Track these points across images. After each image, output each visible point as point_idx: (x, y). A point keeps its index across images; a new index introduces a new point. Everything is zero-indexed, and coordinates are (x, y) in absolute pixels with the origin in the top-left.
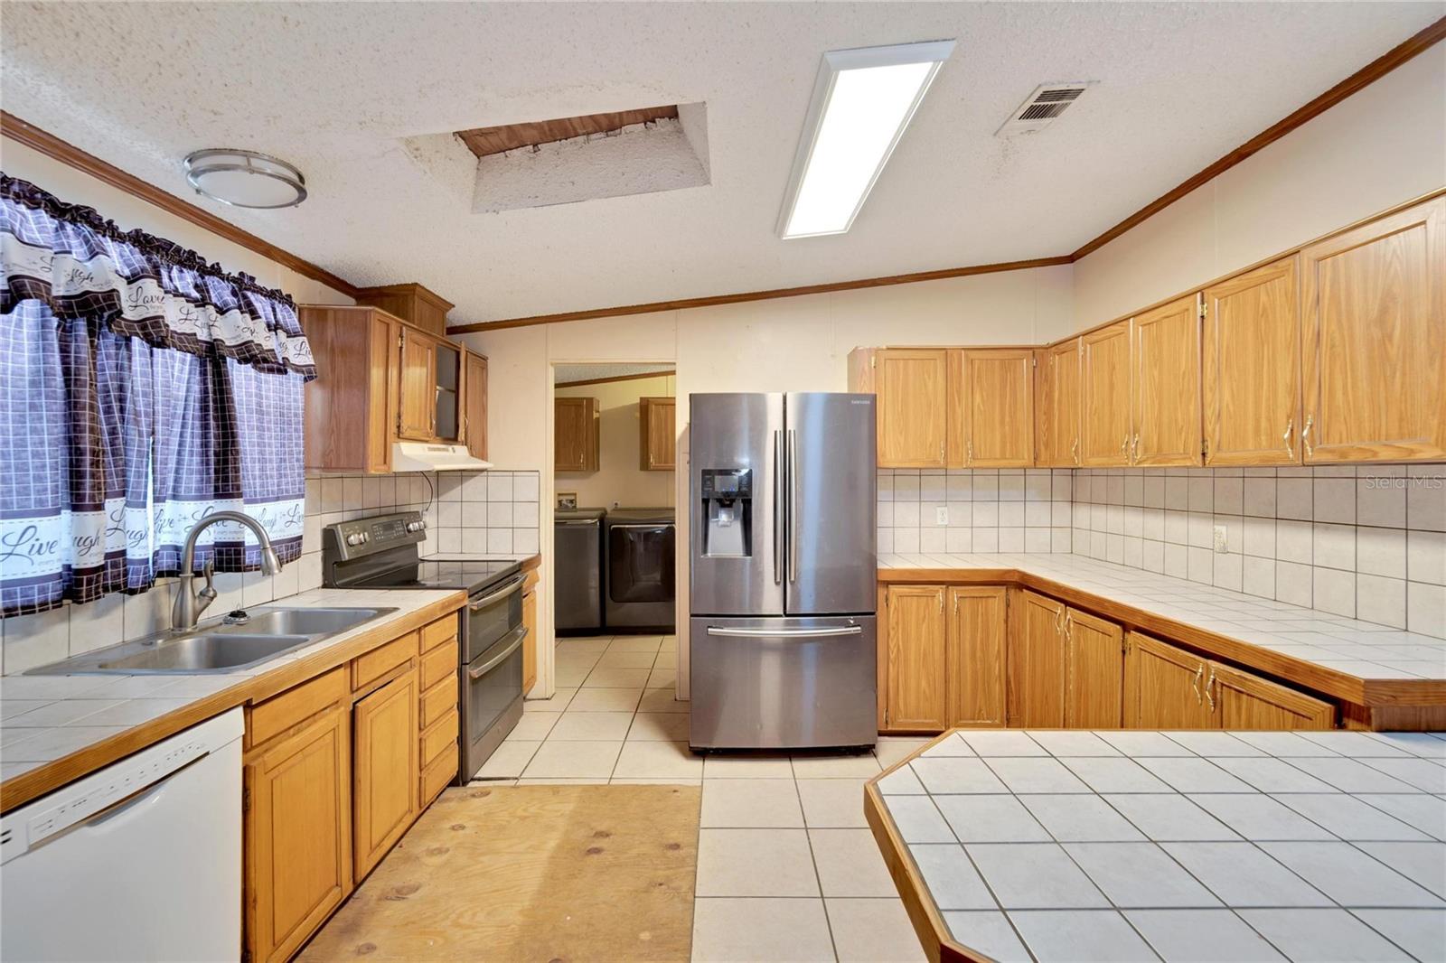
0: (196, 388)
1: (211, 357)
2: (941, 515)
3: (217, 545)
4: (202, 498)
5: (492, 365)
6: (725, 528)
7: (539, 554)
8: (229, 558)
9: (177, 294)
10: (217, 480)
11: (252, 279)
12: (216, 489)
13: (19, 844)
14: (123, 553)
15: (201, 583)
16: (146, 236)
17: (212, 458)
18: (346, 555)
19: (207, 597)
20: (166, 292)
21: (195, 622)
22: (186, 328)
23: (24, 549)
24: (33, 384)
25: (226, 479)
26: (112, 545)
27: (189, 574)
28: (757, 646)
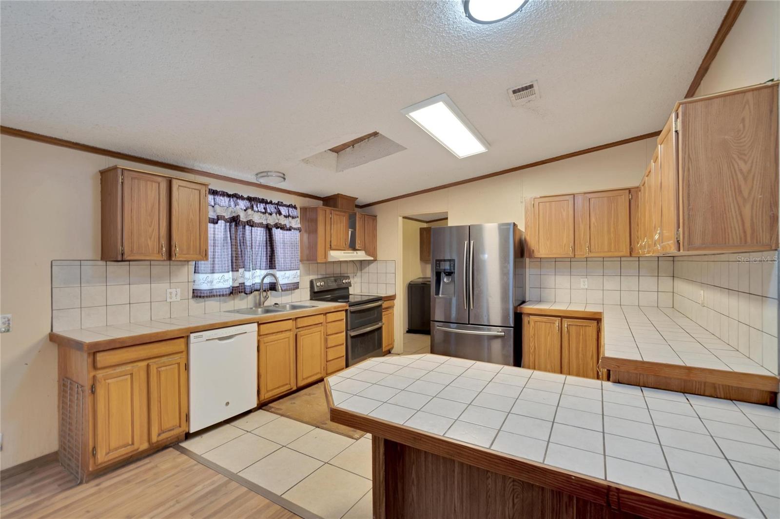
0: (265, 237)
1: (268, 228)
2: (583, 283)
3: (270, 283)
4: (266, 269)
6: (447, 284)
7: (395, 295)
8: (273, 287)
9: (258, 211)
10: (270, 264)
11: (282, 203)
12: (270, 266)
13: (204, 338)
14: (244, 283)
15: (265, 294)
16: (250, 197)
17: (268, 258)
18: (316, 290)
19: (266, 298)
20: (254, 212)
21: (263, 304)
22: (260, 221)
23: (222, 281)
24: (224, 240)
25: (272, 264)
26: (241, 281)
27: (262, 291)
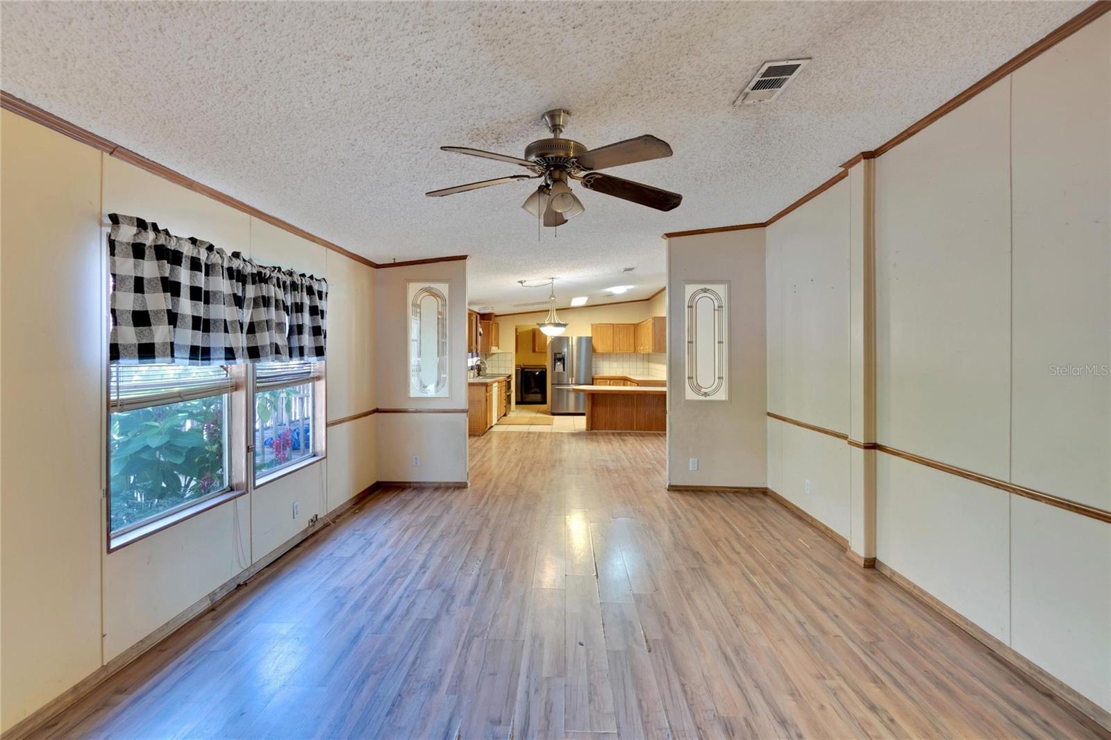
2: (615, 365)
5: (500, 325)
6: (559, 365)
7: (512, 374)
28: (568, 391)
